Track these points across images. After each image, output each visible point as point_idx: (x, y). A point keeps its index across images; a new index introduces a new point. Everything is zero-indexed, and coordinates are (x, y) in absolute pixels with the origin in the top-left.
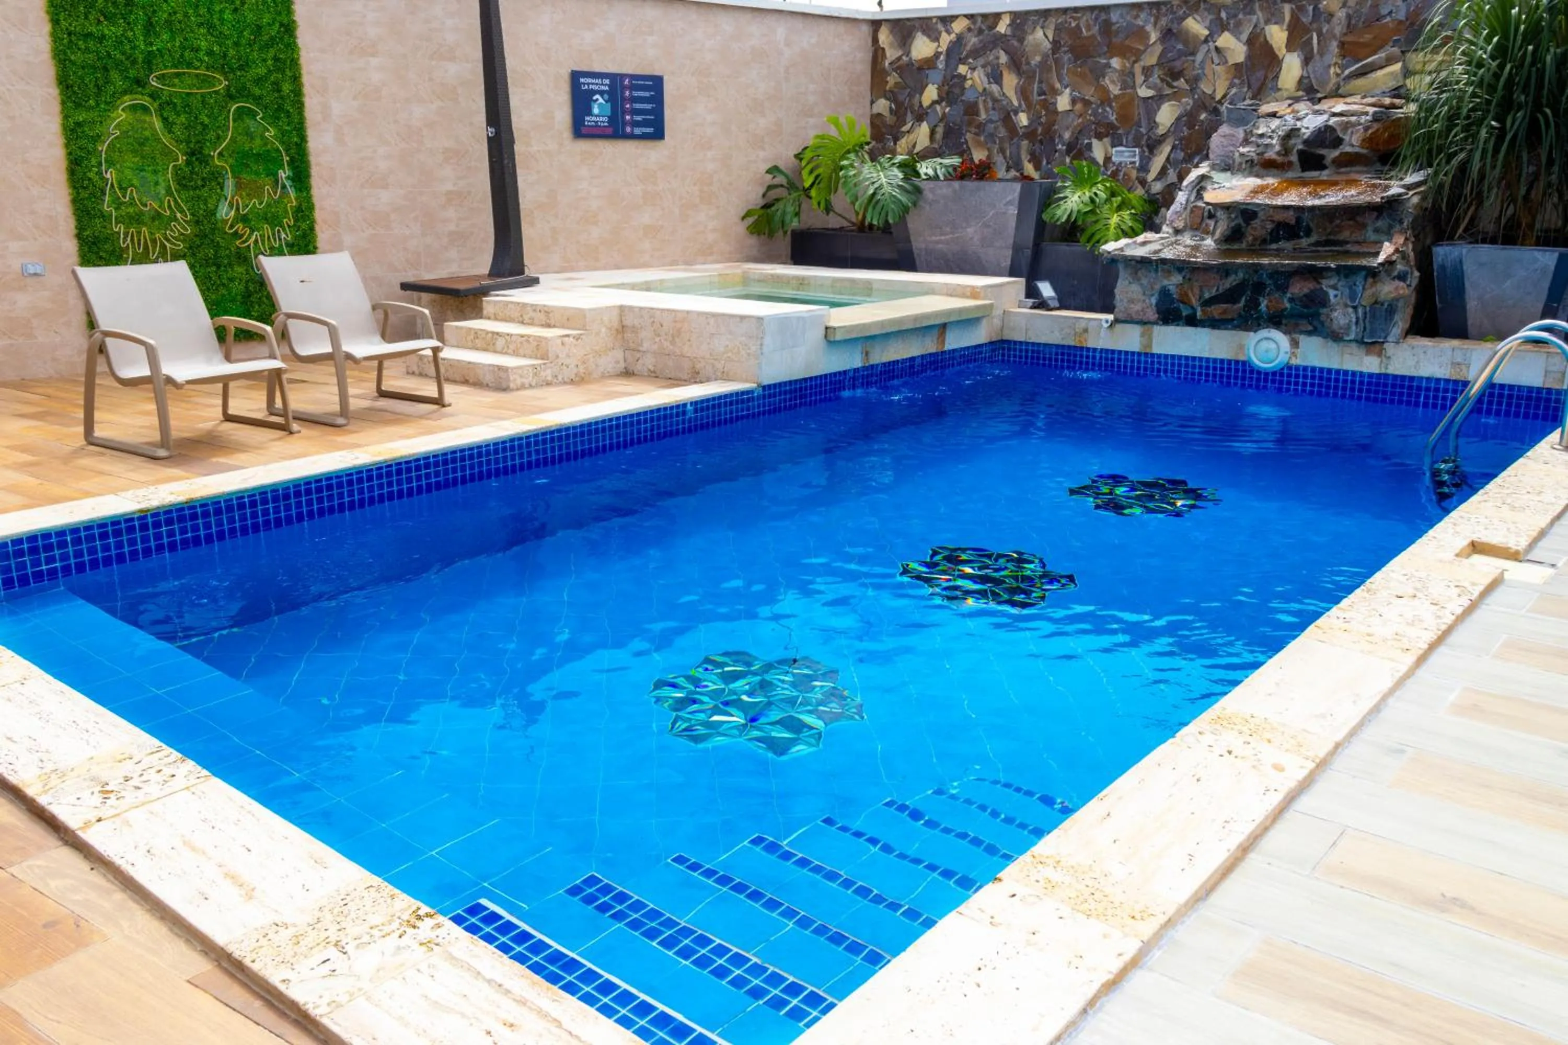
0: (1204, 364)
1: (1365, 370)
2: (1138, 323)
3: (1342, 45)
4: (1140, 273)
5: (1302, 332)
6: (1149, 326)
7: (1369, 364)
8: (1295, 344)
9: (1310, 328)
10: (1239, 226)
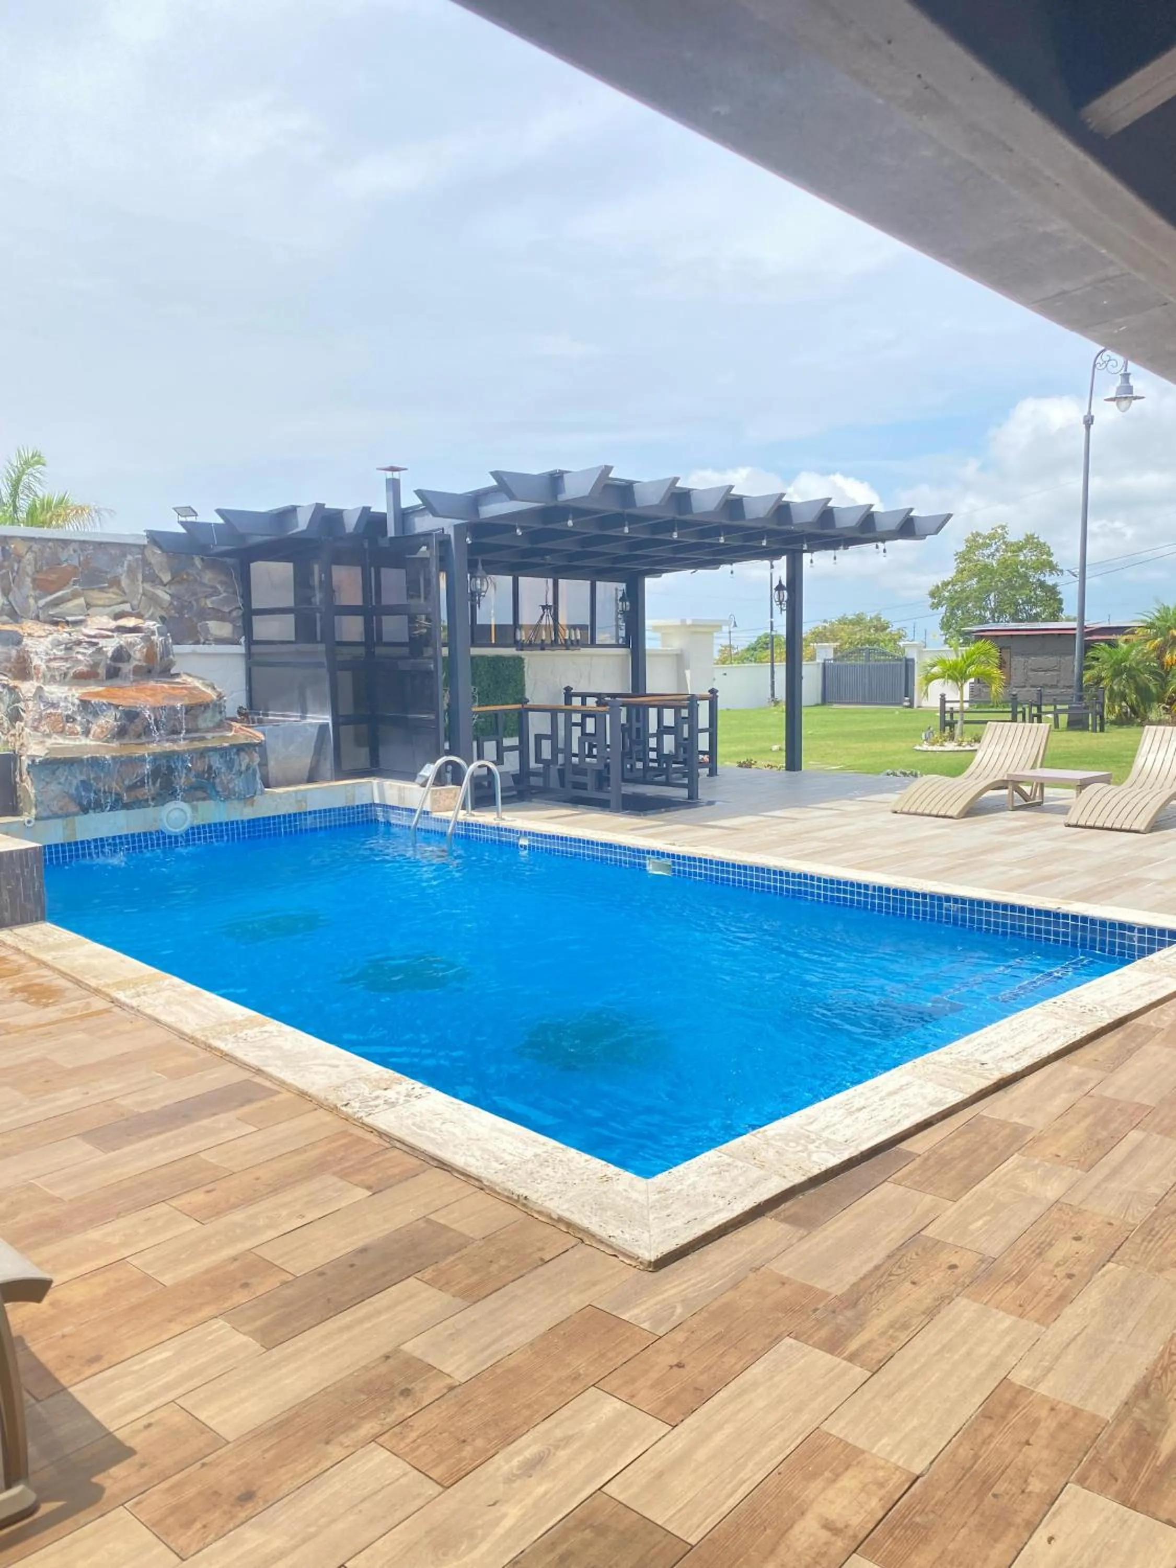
0: (124, 840)
1: (246, 818)
2: (59, 817)
3: (34, 581)
4: (57, 773)
5: (198, 799)
6: (71, 818)
7: (247, 813)
8: (195, 809)
9: (205, 795)
10: (125, 725)
